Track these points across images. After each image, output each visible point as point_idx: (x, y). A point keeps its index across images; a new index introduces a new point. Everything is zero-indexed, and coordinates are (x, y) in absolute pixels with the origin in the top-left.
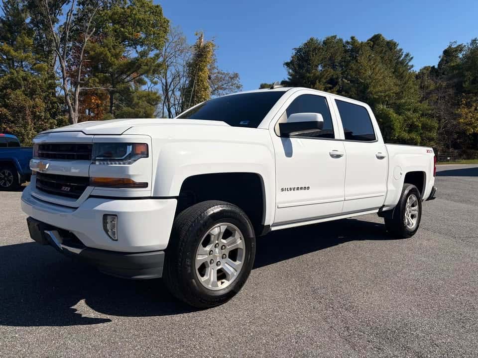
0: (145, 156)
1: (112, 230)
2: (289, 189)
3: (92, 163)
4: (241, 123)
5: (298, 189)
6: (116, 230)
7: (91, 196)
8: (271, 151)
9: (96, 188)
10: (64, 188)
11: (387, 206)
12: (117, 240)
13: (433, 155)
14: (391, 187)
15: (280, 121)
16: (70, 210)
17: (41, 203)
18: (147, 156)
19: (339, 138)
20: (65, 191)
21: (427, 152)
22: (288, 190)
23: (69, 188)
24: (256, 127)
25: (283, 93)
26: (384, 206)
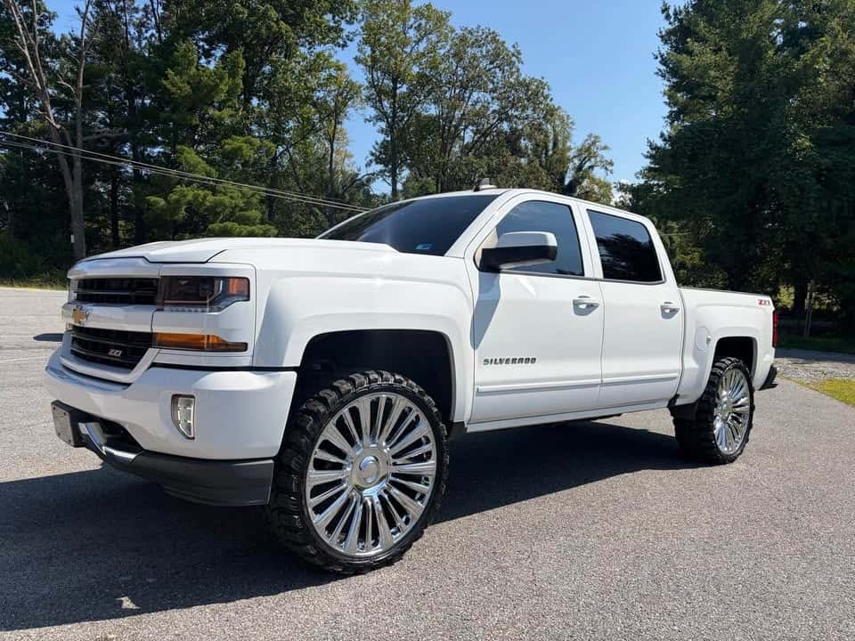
0: (245, 298)
1: (186, 421)
2: (498, 361)
3: (158, 310)
4: (419, 247)
5: (514, 360)
6: (192, 422)
7: (154, 365)
8: (466, 296)
9: (163, 351)
10: (112, 351)
11: (684, 396)
12: (193, 438)
13: (771, 308)
14: (691, 363)
15: (485, 246)
16: (120, 388)
17: (75, 377)
18: (248, 299)
19: (592, 277)
20: (114, 357)
21: (760, 304)
22: (495, 363)
23: (121, 352)
24: (442, 254)
25: (494, 197)
26: (677, 396)
